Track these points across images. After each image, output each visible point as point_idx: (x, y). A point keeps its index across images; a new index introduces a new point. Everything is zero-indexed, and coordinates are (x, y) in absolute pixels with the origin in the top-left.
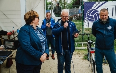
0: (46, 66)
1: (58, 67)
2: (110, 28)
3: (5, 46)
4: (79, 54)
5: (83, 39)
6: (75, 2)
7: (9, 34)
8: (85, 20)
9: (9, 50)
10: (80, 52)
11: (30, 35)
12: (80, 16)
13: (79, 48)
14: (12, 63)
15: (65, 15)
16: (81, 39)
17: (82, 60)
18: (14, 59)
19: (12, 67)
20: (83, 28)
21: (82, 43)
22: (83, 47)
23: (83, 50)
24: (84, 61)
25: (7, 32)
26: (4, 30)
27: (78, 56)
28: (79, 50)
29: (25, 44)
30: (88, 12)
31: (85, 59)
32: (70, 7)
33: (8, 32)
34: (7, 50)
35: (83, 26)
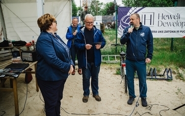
0: (70, 82)
1: (83, 82)
2: (143, 34)
3: (22, 58)
4: (111, 68)
5: (116, 51)
6: (110, 8)
7: (29, 45)
8: (119, 29)
9: (27, 63)
10: (112, 66)
11: (53, 45)
12: (114, 24)
13: (112, 61)
14: (31, 78)
15: (90, 21)
16: (115, 51)
17: (114, 75)
18: (33, 73)
19: (31, 82)
20: (117, 38)
21: (115, 56)
22: (116, 61)
23: (116, 63)
24: (117, 76)
25: (26, 43)
26: (23, 40)
27: (109, 70)
28: (111, 63)
29: (51, 56)
30: (122, 19)
31: (117, 74)
32: (104, 13)
33: (28, 42)
34: (24, 62)
35: (117, 35)
